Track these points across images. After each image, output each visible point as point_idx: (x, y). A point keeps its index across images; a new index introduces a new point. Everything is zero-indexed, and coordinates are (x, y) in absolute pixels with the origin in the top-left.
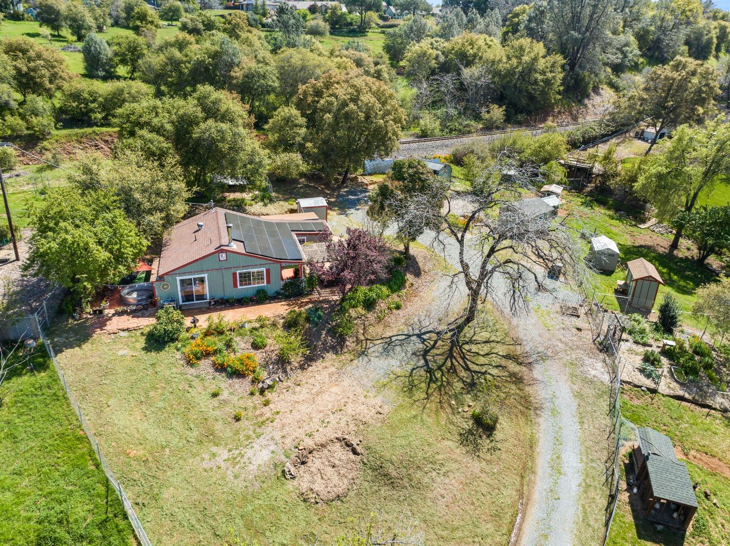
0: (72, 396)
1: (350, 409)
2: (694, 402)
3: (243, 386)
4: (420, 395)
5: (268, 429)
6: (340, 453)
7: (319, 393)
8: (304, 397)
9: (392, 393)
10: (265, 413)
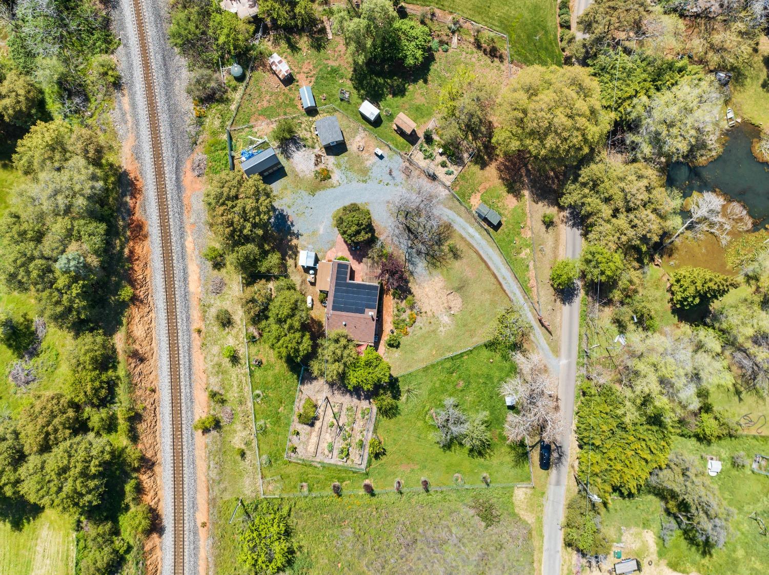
0: (410, 370)
1: (437, 289)
2: (463, 167)
3: (419, 319)
4: (438, 264)
5: (436, 314)
6: (450, 297)
7: (427, 295)
8: (427, 300)
9: (435, 272)
10: (429, 313)
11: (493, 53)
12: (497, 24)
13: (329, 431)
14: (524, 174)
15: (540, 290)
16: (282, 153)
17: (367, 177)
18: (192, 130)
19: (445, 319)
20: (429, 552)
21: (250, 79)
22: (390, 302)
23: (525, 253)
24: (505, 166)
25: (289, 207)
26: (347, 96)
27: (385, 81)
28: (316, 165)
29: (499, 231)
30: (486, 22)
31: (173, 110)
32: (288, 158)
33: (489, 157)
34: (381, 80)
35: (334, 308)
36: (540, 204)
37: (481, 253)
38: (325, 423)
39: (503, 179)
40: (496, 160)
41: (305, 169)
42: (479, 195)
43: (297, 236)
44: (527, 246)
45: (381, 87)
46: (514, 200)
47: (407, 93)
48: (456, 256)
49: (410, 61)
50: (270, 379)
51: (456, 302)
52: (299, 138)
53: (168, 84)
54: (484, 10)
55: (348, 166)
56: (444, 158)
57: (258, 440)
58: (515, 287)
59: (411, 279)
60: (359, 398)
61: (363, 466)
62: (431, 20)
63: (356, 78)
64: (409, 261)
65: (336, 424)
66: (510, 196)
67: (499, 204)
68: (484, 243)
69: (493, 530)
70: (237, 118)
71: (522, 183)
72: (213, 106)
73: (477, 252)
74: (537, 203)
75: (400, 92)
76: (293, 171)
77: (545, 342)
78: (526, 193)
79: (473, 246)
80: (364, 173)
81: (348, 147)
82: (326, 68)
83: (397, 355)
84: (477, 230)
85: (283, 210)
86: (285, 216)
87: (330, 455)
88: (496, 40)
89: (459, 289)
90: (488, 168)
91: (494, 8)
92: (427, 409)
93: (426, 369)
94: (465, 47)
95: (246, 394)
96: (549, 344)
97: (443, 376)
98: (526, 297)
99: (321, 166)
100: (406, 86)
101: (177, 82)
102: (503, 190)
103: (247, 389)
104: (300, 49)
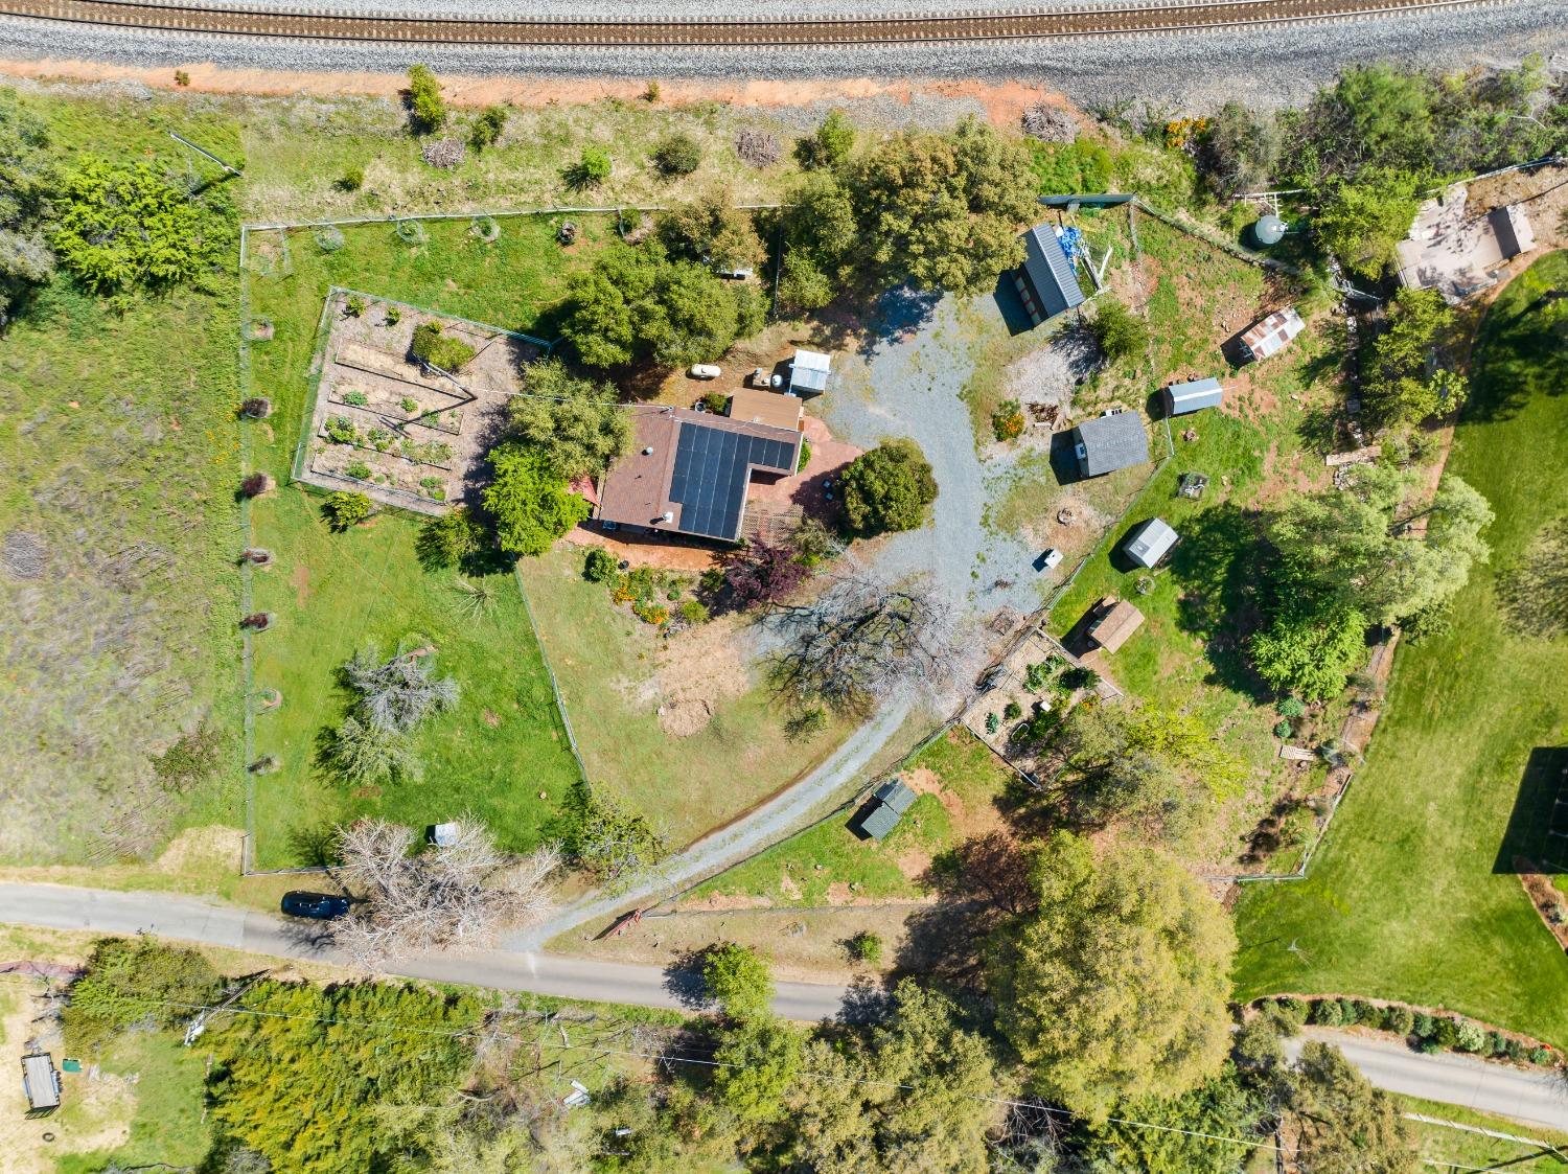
0: (531, 603)
1: (720, 679)
2: (1003, 758)
3: (652, 630)
4: (779, 685)
5: (660, 671)
6: (699, 706)
7: (707, 653)
8: (694, 652)
9: (759, 675)
10: (662, 656)
11: (1263, 841)
12: (1331, 855)
13: (394, 399)
14: (976, 897)
15: (704, 918)
16: (1066, 326)
17: (994, 528)
18: (1136, 112)
19: (647, 693)
20: (98, 621)
21: (1246, 261)
22: (695, 564)
23: (792, 889)
24: (999, 854)
25: (937, 335)
26: (1191, 491)
27: (1217, 584)
28: (1032, 407)
29: (848, 832)
30: (1338, 830)
31: (1186, 67)
32: (1055, 340)
33: (1022, 817)
34: (1220, 575)
35: (687, 429)
36: (904, 931)
37: (799, 787)
38: (413, 390)
39: (968, 848)
40: (1014, 835)
41: (1024, 380)
42: (934, 789)
43: (866, 352)
44: (808, 895)
45: (1205, 575)
46: (918, 871)
47: (1185, 634)
48: (795, 727)
49: (1264, 647)
50: (527, 263)
51: (685, 722)
52: (1099, 370)
53: (1249, 60)
54: (1366, 825)
55: (1024, 483)
56: (1027, 713)
57: (379, 225)
58: (713, 862)
59: (747, 618)
60: (469, 476)
61: (307, 476)
62: (1352, 702)
63: (1229, 516)
64: (789, 616)
65: (412, 416)
66: (928, 863)
67: (909, 836)
68: (822, 794)
69: (148, 774)
70: (1155, 223)
71: (956, 892)
72: (1190, 168)
73: (800, 776)
74: (906, 924)
75: (1190, 617)
76: (1022, 351)
77: (582, 922)
78: (932, 899)
79: (815, 768)
80: (1004, 522)
81: (1069, 487)
82: (1259, 446)
83: (567, 572)
84: (853, 780)
85: (929, 320)
86: (916, 324)
87: (336, 398)
88: (1292, 849)
89: (716, 730)
90: (996, 814)
91: (1368, 850)
92: (438, 637)
93: (530, 639)
94: (1282, 777)
95: (491, 201)
96: (574, 931)
97: (512, 680)
98: (688, 886)
99: (1029, 420)
100: (1203, 634)
101: (1253, 83)
102: (943, 845)
103: (504, 205)
104: (1307, 386)
